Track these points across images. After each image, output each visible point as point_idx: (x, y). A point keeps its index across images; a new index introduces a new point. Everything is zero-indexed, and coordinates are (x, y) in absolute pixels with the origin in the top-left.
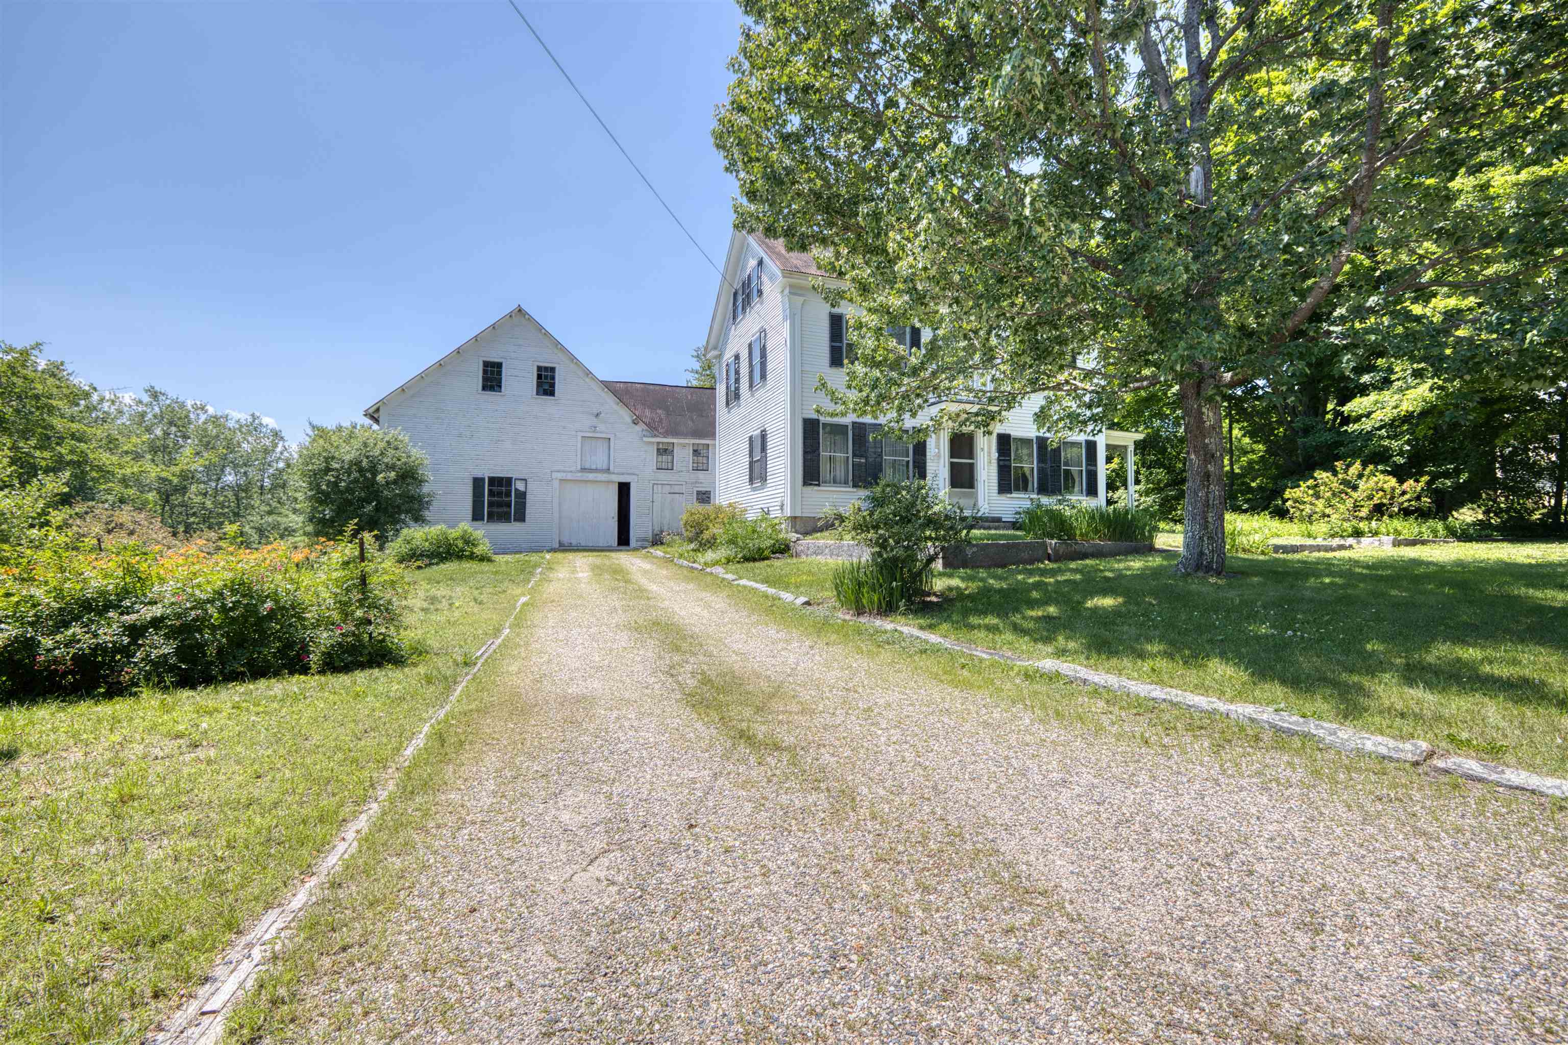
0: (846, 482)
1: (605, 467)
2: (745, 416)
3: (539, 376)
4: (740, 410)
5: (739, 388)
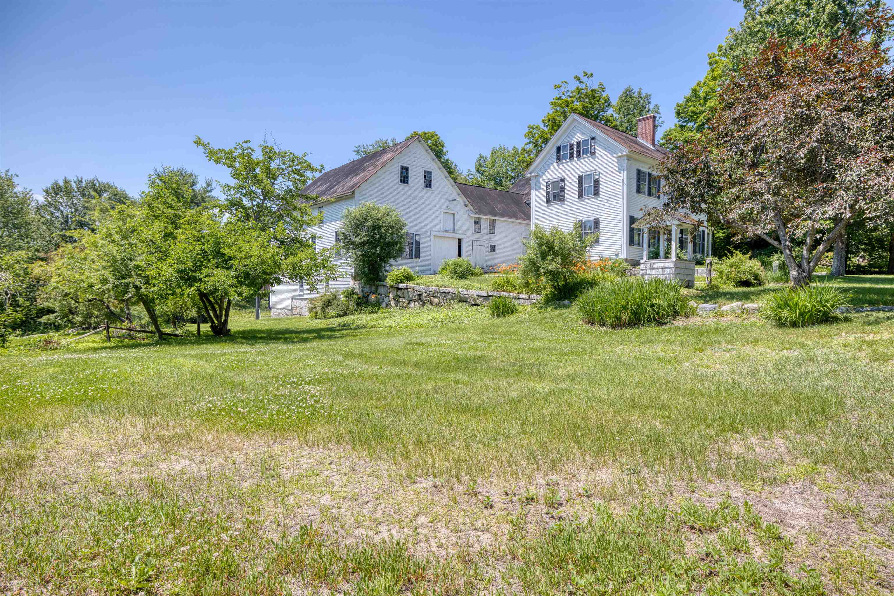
0: (639, 244)
1: (452, 229)
2: (571, 210)
3: (425, 176)
4: (565, 207)
5: (564, 196)
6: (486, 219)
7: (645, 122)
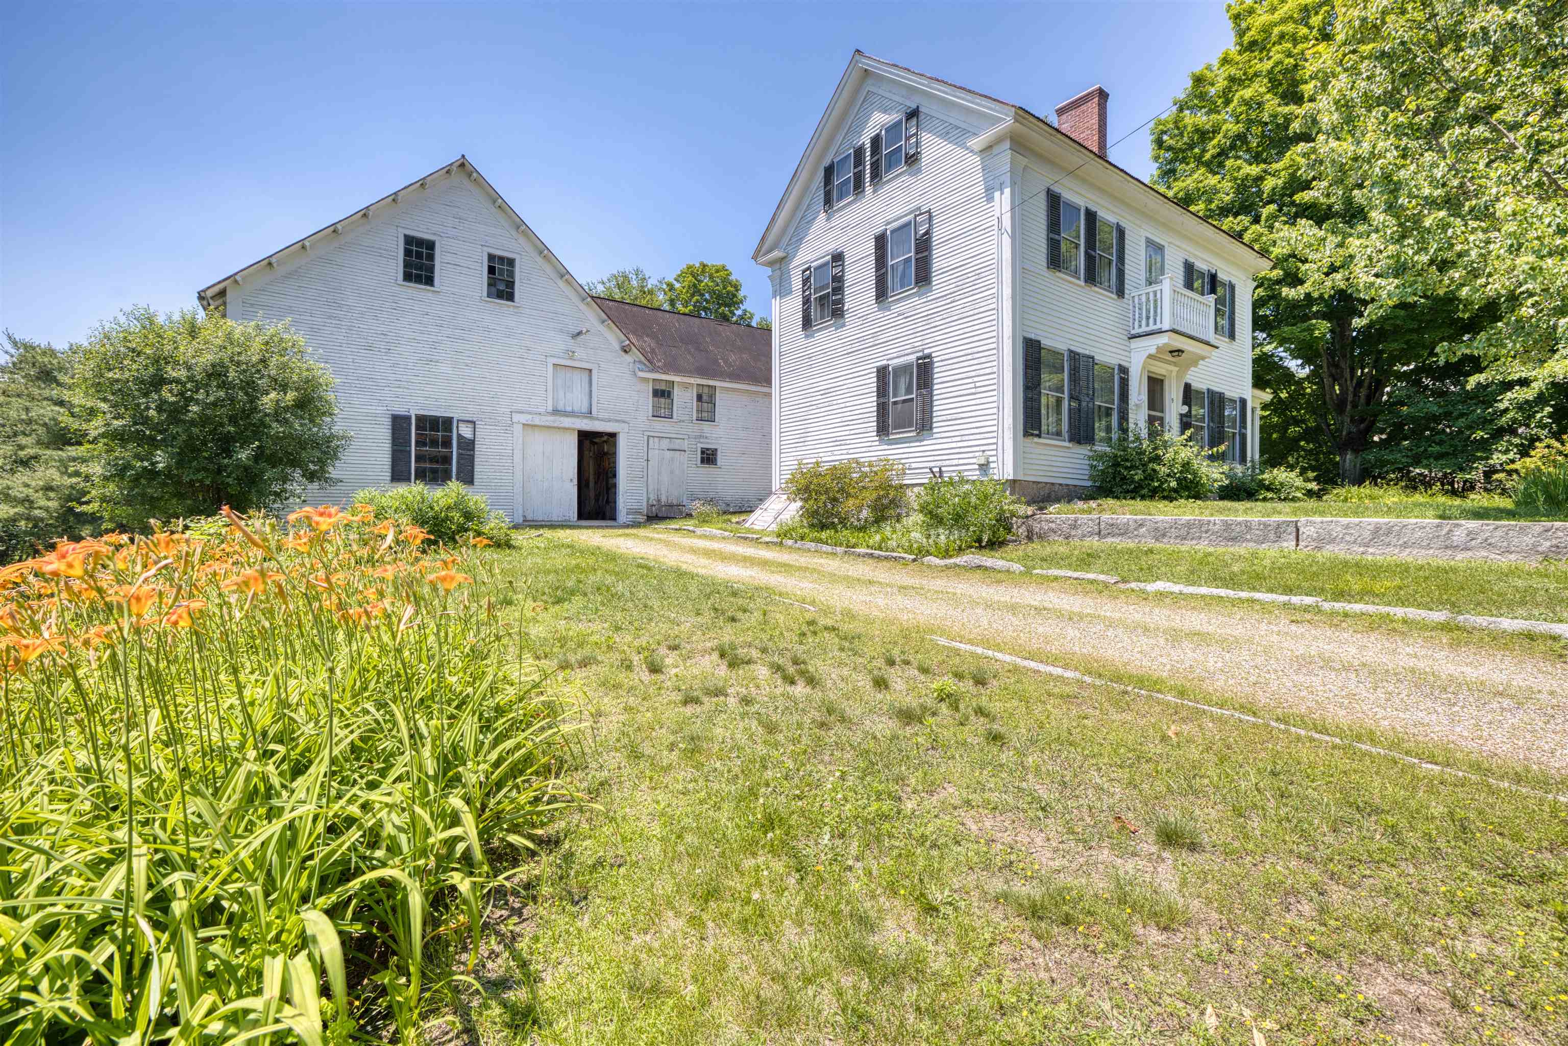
0: (1059, 434)
1: (585, 409)
2: (861, 340)
3: (491, 270)
4: (844, 332)
5: (841, 302)
6: (686, 386)
7: (1079, 110)
